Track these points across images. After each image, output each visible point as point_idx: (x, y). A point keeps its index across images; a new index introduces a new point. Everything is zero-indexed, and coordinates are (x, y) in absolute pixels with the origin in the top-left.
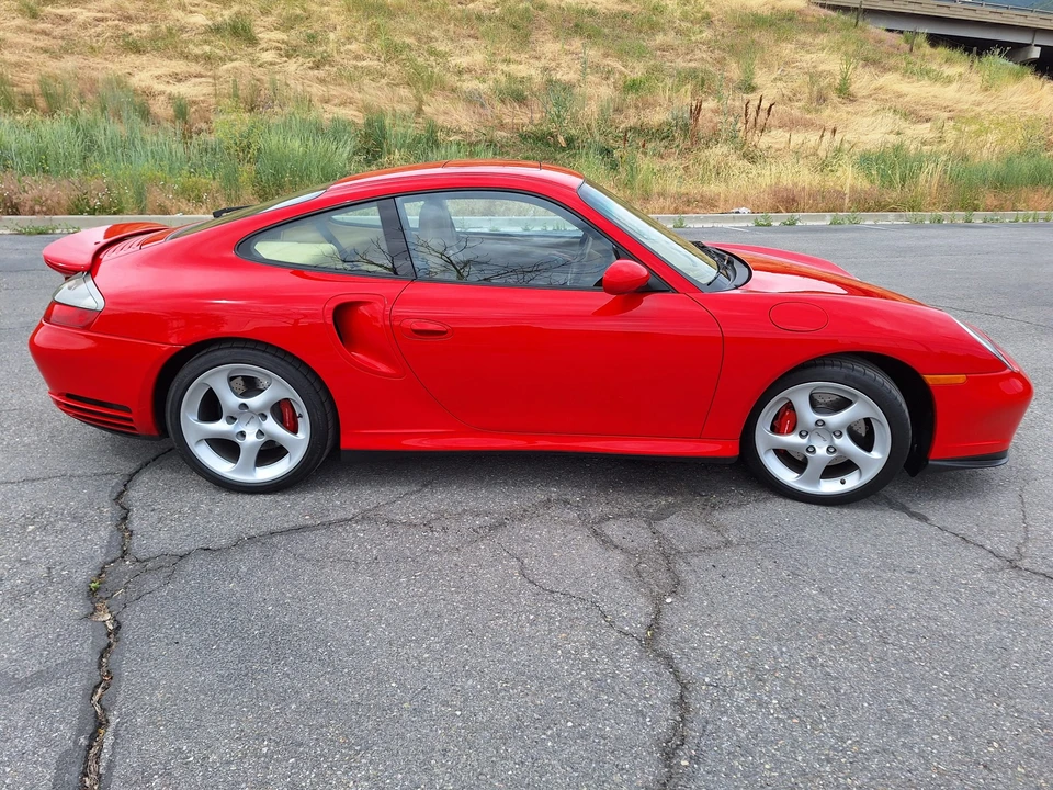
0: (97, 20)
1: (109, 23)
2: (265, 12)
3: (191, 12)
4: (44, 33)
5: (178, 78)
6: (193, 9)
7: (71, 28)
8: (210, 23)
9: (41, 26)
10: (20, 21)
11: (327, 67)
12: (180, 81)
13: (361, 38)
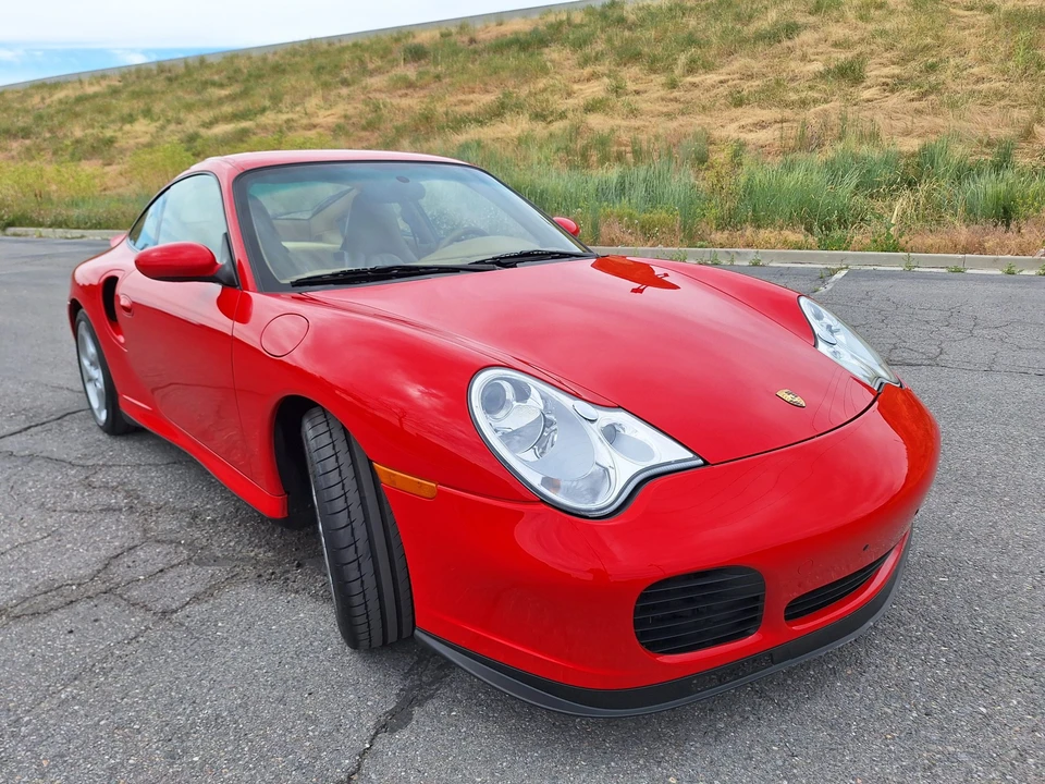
0: (721, 82)
1: (730, 83)
2: (889, 48)
3: (810, 61)
4: (676, 100)
5: (762, 125)
6: (813, 57)
7: (697, 92)
8: (822, 69)
9: (676, 94)
10: (662, 93)
11: (932, 97)
12: (764, 127)
13: (997, 59)
